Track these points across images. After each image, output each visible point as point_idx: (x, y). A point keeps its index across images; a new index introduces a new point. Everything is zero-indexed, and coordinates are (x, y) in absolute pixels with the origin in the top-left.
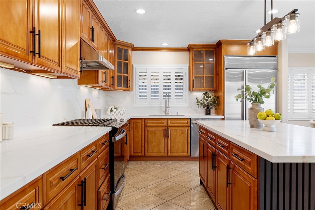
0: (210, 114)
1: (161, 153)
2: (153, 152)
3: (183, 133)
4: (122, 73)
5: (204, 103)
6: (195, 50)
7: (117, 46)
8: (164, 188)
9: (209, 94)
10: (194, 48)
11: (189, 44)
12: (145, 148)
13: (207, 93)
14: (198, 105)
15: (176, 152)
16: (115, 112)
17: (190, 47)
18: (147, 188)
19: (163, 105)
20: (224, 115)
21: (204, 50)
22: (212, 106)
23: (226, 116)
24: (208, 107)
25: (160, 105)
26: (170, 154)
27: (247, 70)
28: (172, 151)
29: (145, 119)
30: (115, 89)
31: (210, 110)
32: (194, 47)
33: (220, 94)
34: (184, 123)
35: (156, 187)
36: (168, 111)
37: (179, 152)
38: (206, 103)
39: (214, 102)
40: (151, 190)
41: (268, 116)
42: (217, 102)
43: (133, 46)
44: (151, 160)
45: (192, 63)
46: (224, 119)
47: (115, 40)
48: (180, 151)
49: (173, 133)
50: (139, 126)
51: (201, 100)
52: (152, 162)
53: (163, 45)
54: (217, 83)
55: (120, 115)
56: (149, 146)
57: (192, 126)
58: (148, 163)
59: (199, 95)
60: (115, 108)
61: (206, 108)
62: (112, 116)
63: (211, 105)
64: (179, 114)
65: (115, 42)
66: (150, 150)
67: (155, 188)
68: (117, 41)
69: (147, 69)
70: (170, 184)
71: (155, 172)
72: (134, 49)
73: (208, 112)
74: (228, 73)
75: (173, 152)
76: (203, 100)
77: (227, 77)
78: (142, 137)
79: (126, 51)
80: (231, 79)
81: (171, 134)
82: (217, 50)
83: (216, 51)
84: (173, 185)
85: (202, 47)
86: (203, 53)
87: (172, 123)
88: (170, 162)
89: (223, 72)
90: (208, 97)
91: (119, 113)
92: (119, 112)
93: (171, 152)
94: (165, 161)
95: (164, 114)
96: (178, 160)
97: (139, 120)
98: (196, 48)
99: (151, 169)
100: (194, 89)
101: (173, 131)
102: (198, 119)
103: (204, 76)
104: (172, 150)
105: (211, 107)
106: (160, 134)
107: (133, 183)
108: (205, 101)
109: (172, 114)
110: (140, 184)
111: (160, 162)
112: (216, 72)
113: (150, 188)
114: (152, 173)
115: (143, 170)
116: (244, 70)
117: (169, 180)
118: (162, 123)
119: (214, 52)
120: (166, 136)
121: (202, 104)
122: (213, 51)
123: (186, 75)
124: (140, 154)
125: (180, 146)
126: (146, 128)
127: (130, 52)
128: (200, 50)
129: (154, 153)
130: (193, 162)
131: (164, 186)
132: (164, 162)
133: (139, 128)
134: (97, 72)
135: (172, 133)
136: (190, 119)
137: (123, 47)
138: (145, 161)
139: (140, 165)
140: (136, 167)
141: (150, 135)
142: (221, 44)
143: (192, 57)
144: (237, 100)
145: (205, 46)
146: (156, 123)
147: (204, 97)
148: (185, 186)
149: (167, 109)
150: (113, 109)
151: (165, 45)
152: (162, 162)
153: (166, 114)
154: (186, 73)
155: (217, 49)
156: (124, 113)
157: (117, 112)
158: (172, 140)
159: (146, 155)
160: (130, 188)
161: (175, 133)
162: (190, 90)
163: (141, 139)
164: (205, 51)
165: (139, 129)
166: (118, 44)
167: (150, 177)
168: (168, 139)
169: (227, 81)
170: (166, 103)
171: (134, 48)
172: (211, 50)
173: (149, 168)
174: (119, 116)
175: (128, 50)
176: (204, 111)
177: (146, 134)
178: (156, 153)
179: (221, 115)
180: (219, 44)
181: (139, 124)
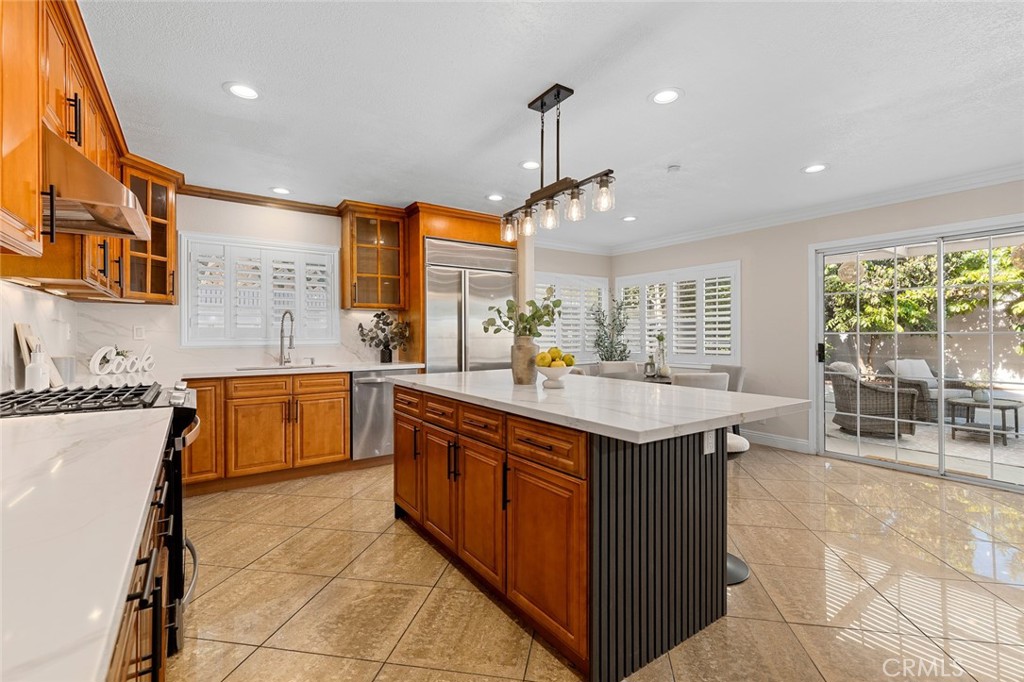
0: (390, 361)
1: (273, 462)
2: (250, 466)
3: (332, 407)
4: (146, 252)
5: (378, 336)
6: (357, 215)
7: (129, 172)
8: (312, 549)
9: (388, 317)
10: (355, 212)
11: (345, 201)
12: (229, 456)
13: (383, 314)
14: (364, 340)
15: (317, 456)
16: (119, 364)
17: (347, 206)
18: (263, 559)
19: (271, 343)
20: (424, 361)
21: (379, 218)
22: (395, 343)
23: (429, 364)
24: (386, 346)
25: (264, 343)
26: (299, 463)
27: (467, 271)
28: (305, 455)
29: (226, 379)
30: (122, 296)
31: (391, 351)
32: (357, 209)
33: (413, 317)
34: (335, 385)
35: (288, 549)
36: (287, 357)
37: (323, 455)
38: (381, 336)
39: (401, 335)
40: (275, 562)
41: (553, 360)
42: (407, 334)
43: (180, 181)
44: (245, 486)
45: (352, 244)
46: (423, 371)
47: (125, 152)
48: (327, 450)
49: (308, 409)
50: (208, 399)
51: (371, 331)
52: (249, 490)
53: (275, 190)
54: (407, 294)
55: (137, 371)
56: (240, 450)
57: (356, 389)
58: (238, 495)
59: (367, 318)
60: (118, 354)
61: (382, 347)
62: (107, 377)
63: (393, 341)
64: (316, 363)
65: (122, 160)
66: (243, 460)
67: (286, 553)
68: (128, 156)
69: (224, 246)
70: (323, 534)
71: (268, 514)
72: (183, 189)
73: (386, 358)
74: (431, 275)
75: (308, 457)
76: (375, 330)
77: (431, 283)
78: (219, 429)
79: (160, 190)
80: (437, 288)
81: (302, 413)
82: (406, 223)
83: (404, 223)
84: (331, 534)
85: (374, 211)
86: (376, 225)
87: (307, 386)
88: (300, 483)
89: (421, 272)
90: (388, 324)
91: (131, 367)
92: (133, 364)
93: (302, 457)
94: (286, 482)
95: (277, 365)
96: (319, 474)
97: (208, 384)
98: (361, 212)
99: (254, 509)
100: (355, 305)
101: (307, 405)
102: (366, 373)
103: (379, 276)
104: (305, 451)
105: (392, 345)
106: (273, 416)
107: (214, 557)
108: (379, 332)
109: (299, 363)
110: (237, 554)
111: (271, 486)
112: (405, 270)
113: (270, 559)
114: (260, 518)
115: (230, 516)
116: (463, 270)
117: (315, 525)
118: (276, 387)
119: (401, 226)
120: (289, 418)
121: (372, 339)
122: (398, 223)
123: (333, 271)
124: (211, 476)
125: (327, 440)
126: (230, 405)
127: (171, 195)
128: (369, 216)
129: (255, 465)
130: (357, 472)
131: (310, 543)
132: (282, 484)
133: (208, 404)
134: (78, 242)
135: (304, 411)
136: (351, 373)
137: (151, 179)
138: (226, 491)
139: (215, 505)
140: (204, 512)
141: (242, 423)
142: (419, 211)
143: (352, 231)
144: (486, 330)
145: (379, 210)
146: (262, 389)
147: (378, 323)
148: (362, 529)
149: (286, 351)
150: (112, 356)
151: (281, 192)
152: (277, 486)
153: (281, 364)
154: (333, 266)
155: (406, 220)
156: (150, 365)
157: (126, 363)
158: (304, 426)
159: (230, 475)
160: (210, 572)
161: (313, 409)
162: (343, 306)
163: (214, 435)
164: (383, 223)
165: (208, 409)
166: (133, 167)
167: (260, 531)
168: (293, 425)
169: (430, 290)
170: (282, 337)
171: (184, 187)
172: (394, 220)
173: (248, 507)
174: (134, 375)
175: (166, 188)
176: (376, 356)
177: (229, 421)
178: (261, 464)
179: (418, 362)
180: (413, 211)
181: (208, 396)
